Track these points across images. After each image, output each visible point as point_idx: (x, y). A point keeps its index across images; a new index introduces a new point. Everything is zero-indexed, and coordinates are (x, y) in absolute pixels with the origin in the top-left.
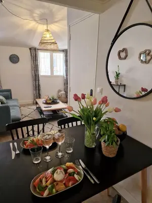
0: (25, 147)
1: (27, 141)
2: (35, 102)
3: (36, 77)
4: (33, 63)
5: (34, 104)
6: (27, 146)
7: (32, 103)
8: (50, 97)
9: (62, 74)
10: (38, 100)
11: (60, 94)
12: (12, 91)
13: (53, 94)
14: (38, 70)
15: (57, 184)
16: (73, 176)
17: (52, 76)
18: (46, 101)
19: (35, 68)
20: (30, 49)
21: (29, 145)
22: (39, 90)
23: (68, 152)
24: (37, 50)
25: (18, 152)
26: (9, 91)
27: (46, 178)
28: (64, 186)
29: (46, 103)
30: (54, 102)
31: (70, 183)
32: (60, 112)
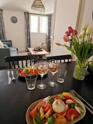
0: (20, 75)
1: (22, 70)
2: (27, 50)
3: (28, 33)
4: (26, 23)
5: (26, 51)
6: (22, 74)
7: (25, 51)
8: (37, 47)
9: (45, 32)
10: (29, 49)
11: (43, 46)
12: (12, 41)
13: (39, 45)
14: (30, 28)
15: (57, 117)
16: (74, 108)
17: (39, 33)
18: (34, 49)
19: (28, 27)
20: (25, 13)
21: (24, 73)
22: (30, 43)
23: (59, 81)
24: (29, 14)
25: (14, 78)
26: (11, 41)
27: (44, 108)
28: (64, 120)
29: (35, 50)
30: (40, 50)
31: (72, 117)
32: (44, 57)
